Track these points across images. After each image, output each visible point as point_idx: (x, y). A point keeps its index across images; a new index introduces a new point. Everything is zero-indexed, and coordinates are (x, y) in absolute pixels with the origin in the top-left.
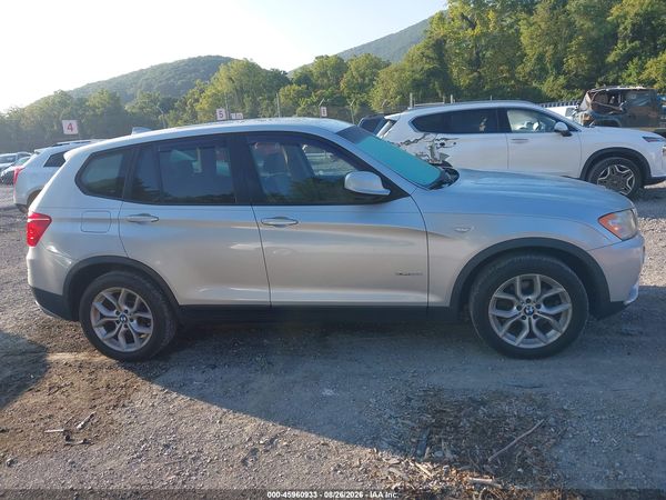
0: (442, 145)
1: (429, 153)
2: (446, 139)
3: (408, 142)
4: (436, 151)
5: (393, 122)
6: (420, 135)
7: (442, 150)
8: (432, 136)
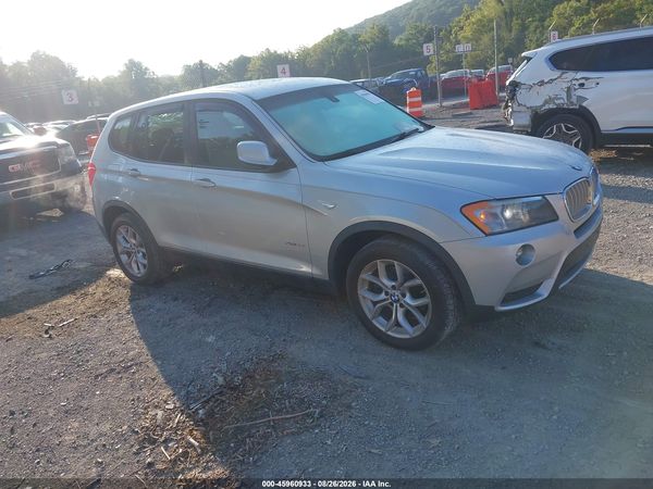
0: (582, 85)
1: (564, 95)
2: (587, 79)
3: (542, 83)
4: (573, 93)
5: (529, 59)
6: (557, 74)
7: (580, 92)
8: (571, 75)
